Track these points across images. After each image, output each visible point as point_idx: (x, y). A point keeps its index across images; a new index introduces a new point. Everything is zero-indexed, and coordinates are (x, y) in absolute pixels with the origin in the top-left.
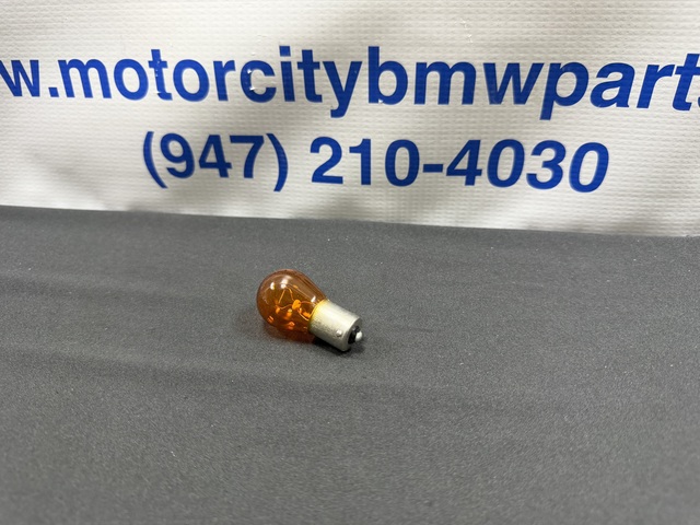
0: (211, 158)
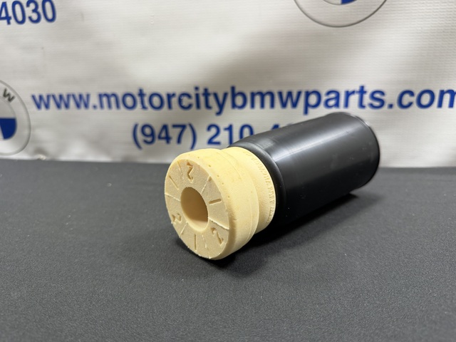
0: (163, 135)
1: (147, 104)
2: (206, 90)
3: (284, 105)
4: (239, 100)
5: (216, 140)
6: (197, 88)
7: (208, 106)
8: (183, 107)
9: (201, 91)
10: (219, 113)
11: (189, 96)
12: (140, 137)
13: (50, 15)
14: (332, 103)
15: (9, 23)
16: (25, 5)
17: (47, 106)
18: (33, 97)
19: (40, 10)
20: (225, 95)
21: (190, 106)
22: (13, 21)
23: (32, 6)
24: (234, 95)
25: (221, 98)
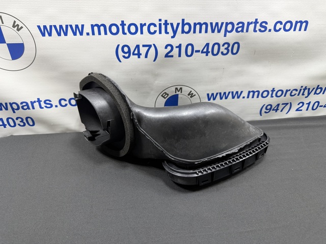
1: (274, 95)
2: (306, 87)
8: (291, 95)
11: (296, 90)
12: (264, 110)
13: (235, 51)
15: (207, 55)
16: (221, 46)
17: (214, 99)
18: (208, 95)
19: (230, 48)
20: (314, 88)
21: (295, 94)
22: (210, 54)
23: (226, 46)
24: (317, 89)
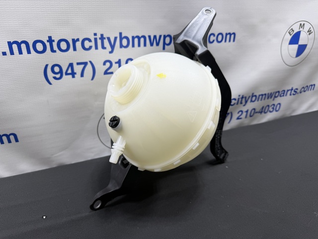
3: (268, 98)
4: (254, 98)
5: (240, 117)
6: (239, 96)
7: (241, 103)
9: (241, 97)
10: (244, 105)
14: (282, 95)
25: (247, 98)
